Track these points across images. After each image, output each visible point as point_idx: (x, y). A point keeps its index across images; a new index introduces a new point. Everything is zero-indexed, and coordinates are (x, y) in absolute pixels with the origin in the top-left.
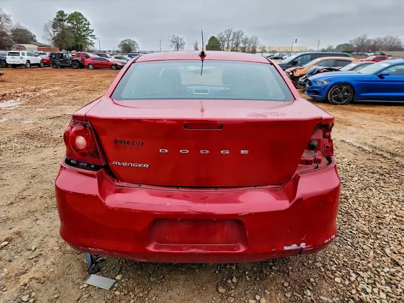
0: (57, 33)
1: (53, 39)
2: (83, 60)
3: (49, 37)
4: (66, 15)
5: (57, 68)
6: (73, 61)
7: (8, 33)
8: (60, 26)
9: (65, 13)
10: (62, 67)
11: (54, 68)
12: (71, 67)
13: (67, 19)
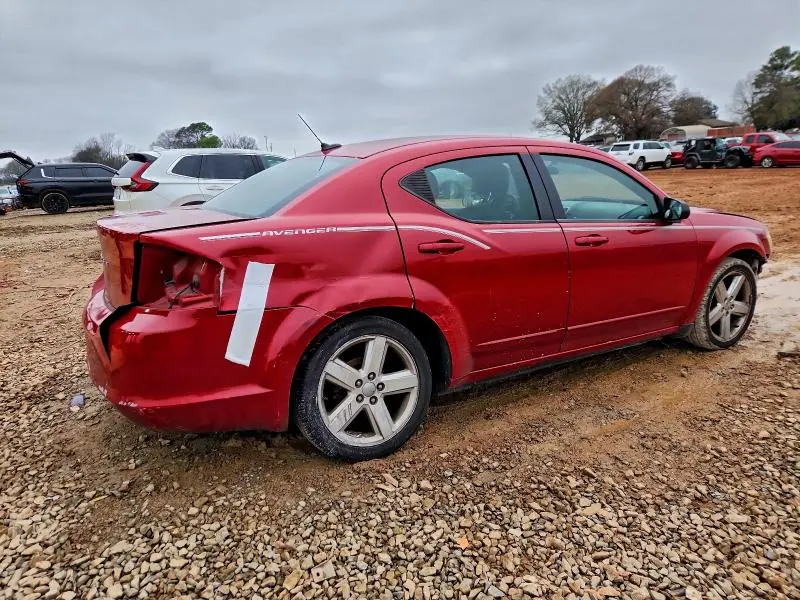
0: (759, 96)
1: (749, 110)
2: (753, 149)
3: (740, 107)
4: (793, 55)
5: (694, 168)
6: (730, 153)
7: (664, 110)
8: (772, 81)
9: (792, 51)
10: (707, 166)
11: (687, 168)
12: (722, 165)
13: (792, 62)
